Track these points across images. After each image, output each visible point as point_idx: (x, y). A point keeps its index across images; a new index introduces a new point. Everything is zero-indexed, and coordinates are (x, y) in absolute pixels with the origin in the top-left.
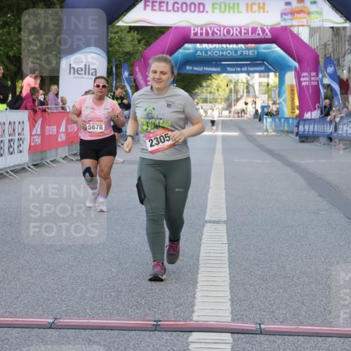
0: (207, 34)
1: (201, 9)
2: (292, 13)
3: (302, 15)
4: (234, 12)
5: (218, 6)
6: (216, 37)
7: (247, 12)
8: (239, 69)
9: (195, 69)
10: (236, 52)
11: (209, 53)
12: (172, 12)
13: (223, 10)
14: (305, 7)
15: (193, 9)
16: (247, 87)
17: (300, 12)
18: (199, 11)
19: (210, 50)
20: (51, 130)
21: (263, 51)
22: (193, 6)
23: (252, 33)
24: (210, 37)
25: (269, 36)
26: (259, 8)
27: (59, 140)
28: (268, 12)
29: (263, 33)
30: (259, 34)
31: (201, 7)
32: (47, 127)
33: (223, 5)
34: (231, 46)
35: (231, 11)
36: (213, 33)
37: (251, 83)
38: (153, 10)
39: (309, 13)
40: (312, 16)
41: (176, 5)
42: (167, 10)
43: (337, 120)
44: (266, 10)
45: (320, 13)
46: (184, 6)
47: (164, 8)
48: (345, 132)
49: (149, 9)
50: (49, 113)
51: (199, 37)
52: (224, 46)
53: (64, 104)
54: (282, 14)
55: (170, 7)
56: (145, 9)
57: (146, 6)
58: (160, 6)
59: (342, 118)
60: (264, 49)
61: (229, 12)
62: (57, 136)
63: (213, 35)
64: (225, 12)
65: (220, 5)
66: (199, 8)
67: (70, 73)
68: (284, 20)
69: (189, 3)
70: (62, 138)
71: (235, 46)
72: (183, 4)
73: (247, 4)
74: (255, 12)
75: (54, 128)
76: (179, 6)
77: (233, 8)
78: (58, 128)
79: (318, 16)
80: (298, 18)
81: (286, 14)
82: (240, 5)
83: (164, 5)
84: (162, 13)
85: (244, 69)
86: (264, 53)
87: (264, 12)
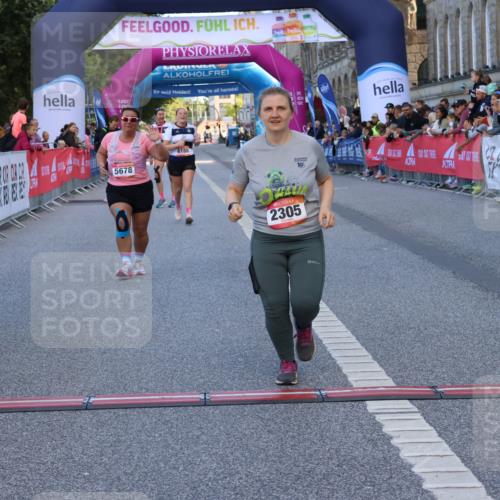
0: (181, 54)
1: (185, 28)
2: (285, 29)
3: (295, 30)
4: (221, 29)
5: (203, 24)
6: (190, 57)
7: (236, 28)
8: (211, 91)
9: (163, 92)
10: (207, 72)
11: (178, 75)
12: (154, 33)
13: (209, 27)
14: (298, 22)
15: (176, 28)
16: (207, 109)
17: (292, 27)
18: (183, 31)
19: (178, 71)
20: (45, 170)
21: (235, 70)
22: (176, 25)
23: (229, 51)
24: (184, 57)
25: (248, 54)
26: (249, 24)
27: (52, 180)
28: (258, 28)
29: (241, 51)
30: (237, 52)
31: (185, 25)
32: (42, 168)
33: (209, 23)
34: (201, 66)
35: (218, 28)
36: (187, 53)
37: (211, 104)
38: (131, 30)
39: (302, 28)
40: (305, 31)
41: (157, 25)
42: (148, 31)
43: (336, 142)
44: (256, 25)
45: (314, 28)
46: (166, 25)
47: (145, 28)
48: (345, 155)
49: (128, 30)
50: (44, 152)
51: (172, 58)
52: (193, 66)
53: (46, 140)
54: (273, 30)
55: (151, 27)
56: (123, 30)
57: (124, 27)
58: (140, 27)
59: (341, 140)
60: (237, 67)
61: (216, 30)
62: (49, 176)
63: (187, 55)
64: (211, 29)
65: (206, 23)
66: (183, 27)
67: (45, 104)
68: (277, 36)
69: (171, 22)
70: (54, 178)
71: (205, 66)
72: (165, 22)
73: (235, 21)
74: (244, 29)
75: (48, 167)
76: (161, 25)
77: (220, 25)
78: (51, 169)
79: (313, 30)
80: (290, 34)
81: (277, 30)
82: (228, 22)
83: (145, 25)
84: (143, 34)
85: (217, 91)
86: (236, 72)
87: (254, 28)
